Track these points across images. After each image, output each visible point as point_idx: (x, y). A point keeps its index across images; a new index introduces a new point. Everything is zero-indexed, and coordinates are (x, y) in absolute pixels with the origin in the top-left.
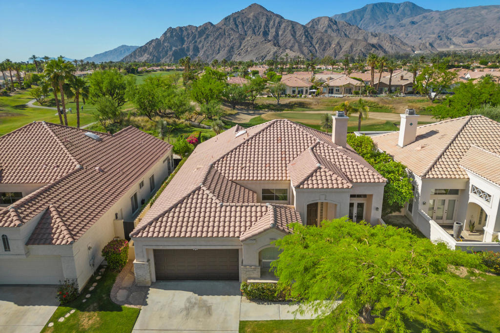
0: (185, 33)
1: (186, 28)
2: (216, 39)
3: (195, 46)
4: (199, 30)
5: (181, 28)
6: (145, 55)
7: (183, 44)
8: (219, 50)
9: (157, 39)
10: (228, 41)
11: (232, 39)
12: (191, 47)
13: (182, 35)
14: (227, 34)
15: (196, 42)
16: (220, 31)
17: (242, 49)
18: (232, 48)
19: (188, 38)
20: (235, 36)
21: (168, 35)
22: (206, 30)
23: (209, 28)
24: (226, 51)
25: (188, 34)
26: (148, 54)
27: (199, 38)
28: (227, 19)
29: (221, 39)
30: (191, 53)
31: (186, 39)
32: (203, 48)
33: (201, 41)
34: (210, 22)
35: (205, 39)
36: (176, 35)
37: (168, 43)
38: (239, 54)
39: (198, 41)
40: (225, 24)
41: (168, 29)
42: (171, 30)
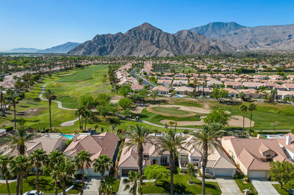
0: (106, 38)
1: (107, 35)
2: (124, 42)
3: (112, 45)
4: (114, 36)
5: (104, 35)
6: (83, 49)
7: (105, 44)
8: (125, 48)
9: (90, 41)
10: (130, 43)
11: (133, 42)
12: (110, 46)
13: (104, 39)
14: (130, 39)
15: (112, 43)
16: (126, 37)
17: (138, 48)
18: (133, 47)
19: (108, 41)
20: (134, 41)
21: (96, 39)
22: (118, 37)
23: (120, 35)
24: (129, 49)
25: (108, 39)
26: (84, 49)
27: (114, 41)
28: (130, 31)
29: (126, 42)
30: (109, 49)
31: (106, 41)
32: (116, 46)
33: (115, 43)
34: (120, 32)
35: (117, 42)
36: (101, 39)
37: (96, 43)
38: (137, 51)
39: (114, 43)
40: (129, 34)
41: (96, 36)
42: (98, 36)
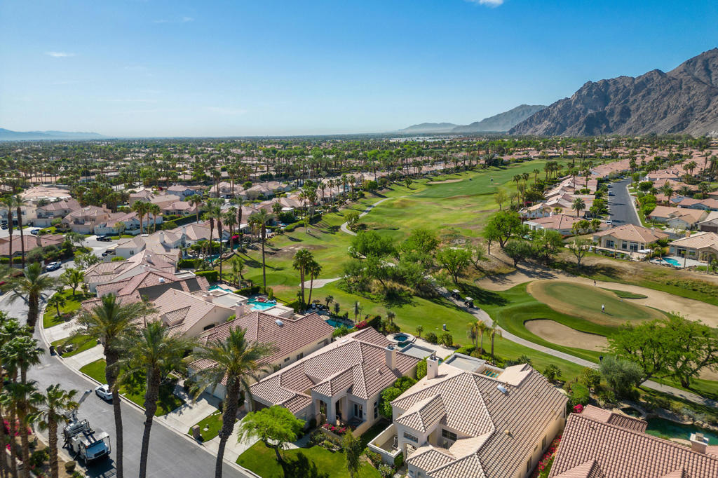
0: (612, 88)
1: (615, 82)
2: (664, 96)
3: (624, 108)
4: (636, 83)
5: (606, 83)
7: (606, 104)
8: (665, 113)
9: (567, 99)
10: (684, 99)
11: (694, 95)
12: (618, 109)
13: (606, 91)
14: (684, 87)
15: (627, 101)
16: (673, 82)
17: (710, 112)
18: (691, 109)
19: (616, 95)
20: (698, 90)
21: (584, 92)
22: (643, 85)
23: (655, 79)
24: (677, 115)
25: (617, 90)
27: (634, 94)
28: (691, 63)
29: (671, 96)
30: (615, 118)
31: (612, 97)
32: (638, 109)
33: (635, 100)
34: (657, 70)
35: (644, 97)
36: (598, 93)
37: (583, 103)
38: (703, 119)
39: (632, 99)
40: (685, 71)
41: (585, 85)
42: (590, 86)
